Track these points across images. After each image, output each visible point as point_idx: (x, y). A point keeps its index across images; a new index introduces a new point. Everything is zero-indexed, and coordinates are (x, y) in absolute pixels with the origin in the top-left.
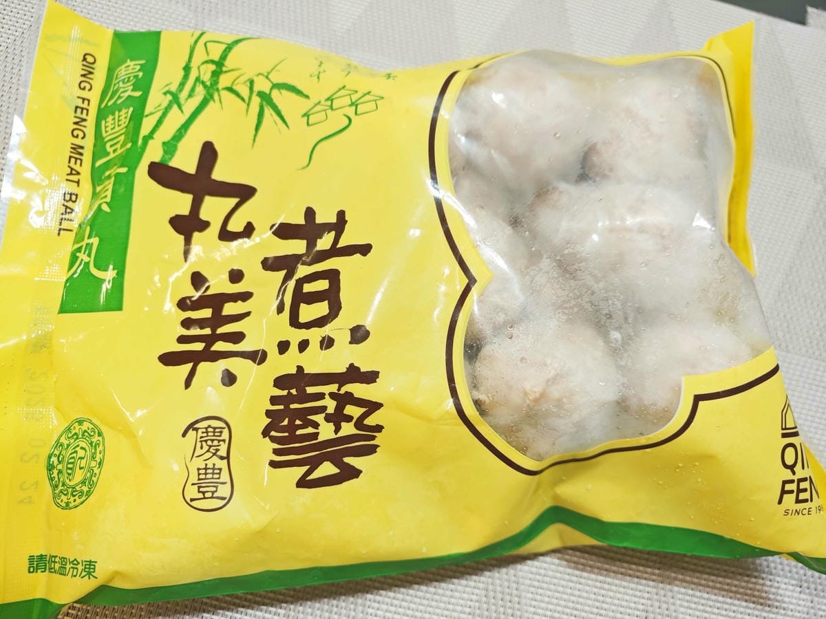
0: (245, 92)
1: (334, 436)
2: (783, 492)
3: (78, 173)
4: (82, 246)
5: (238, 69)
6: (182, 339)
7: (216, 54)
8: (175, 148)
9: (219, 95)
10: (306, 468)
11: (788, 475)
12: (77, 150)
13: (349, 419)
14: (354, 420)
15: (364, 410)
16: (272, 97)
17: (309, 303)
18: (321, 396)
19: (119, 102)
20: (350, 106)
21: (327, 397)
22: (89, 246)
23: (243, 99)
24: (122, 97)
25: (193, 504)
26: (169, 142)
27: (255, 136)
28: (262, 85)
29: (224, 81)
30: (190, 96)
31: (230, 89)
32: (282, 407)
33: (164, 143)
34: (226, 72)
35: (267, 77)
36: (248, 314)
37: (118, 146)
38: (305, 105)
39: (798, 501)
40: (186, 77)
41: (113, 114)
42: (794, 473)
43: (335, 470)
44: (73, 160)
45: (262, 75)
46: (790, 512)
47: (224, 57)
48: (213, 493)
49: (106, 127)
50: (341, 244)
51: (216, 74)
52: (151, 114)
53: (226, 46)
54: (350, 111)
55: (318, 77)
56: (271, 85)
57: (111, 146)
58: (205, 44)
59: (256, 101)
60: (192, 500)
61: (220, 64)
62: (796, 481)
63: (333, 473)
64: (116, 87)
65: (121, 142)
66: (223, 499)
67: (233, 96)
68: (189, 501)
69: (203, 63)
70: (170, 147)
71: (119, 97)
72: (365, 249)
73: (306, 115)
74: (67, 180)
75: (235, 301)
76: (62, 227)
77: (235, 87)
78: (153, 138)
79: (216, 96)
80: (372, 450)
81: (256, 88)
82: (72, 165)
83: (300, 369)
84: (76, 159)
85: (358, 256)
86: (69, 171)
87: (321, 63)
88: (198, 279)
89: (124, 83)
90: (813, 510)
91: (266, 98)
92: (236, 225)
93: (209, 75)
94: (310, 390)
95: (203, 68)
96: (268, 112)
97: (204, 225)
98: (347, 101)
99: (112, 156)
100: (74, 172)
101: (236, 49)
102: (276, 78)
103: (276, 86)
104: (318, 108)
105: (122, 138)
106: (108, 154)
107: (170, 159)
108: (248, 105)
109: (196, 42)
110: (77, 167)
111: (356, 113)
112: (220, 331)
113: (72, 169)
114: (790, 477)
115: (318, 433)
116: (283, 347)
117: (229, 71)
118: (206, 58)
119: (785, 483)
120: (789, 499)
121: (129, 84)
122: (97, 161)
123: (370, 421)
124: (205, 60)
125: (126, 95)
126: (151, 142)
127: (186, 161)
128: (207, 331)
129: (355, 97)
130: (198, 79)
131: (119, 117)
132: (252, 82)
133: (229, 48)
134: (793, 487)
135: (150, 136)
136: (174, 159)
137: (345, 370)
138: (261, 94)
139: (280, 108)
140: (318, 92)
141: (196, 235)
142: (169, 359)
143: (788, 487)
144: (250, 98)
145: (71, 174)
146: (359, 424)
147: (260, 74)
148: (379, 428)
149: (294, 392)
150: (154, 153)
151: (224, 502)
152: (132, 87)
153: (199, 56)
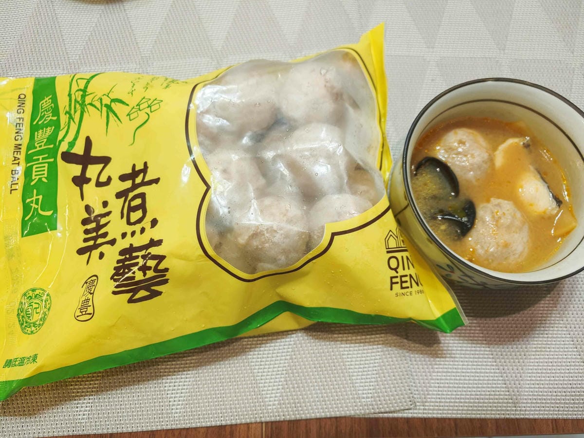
0: (98, 105)
1: (143, 278)
2: (392, 283)
3: (19, 159)
4: (33, 200)
5: (94, 93)
6: (85, 240)
7: (82, 86)
8: (75, 144)
9: (87, 108)
10: (131, 294)
11: (394, 273)
12: (18, 147)
13: (149, 268)
14: (153, 269)
15: (157, 261)
16: (112, 106)
17: (134, 212)
18: (137, 257)
19: (45, 122)
20: (148, 107)
21: (140, 257)
22: (37, 200)
23: (98, 109)
24: (47, 120)
25: (78, 318)
26: (71, 142)
27: (107, 129)
28: (106, 101)
29: (88, 100)
30: (75, 112)
31: (91, 104)
32: (121, 264)
33: (69, 143)
34: (88, 95)
35: (108, 96)
36: (109, 222)
37: (43, 144)
38: (127, 109)
39: (402, 288)
40: (70, 100)
41: (43, 129)
42: (397, 272)
43: (147, 293)
44: (16, 153)
45: (106, 95)
46: (399, 294)
47: (86, 87)
48: (86, 311)
49: (37, 135)
50: (146, 180)
51: (83, 97)
52: (63, 129)
53: (87, 80)
54: (148, 110)
55: (132, 94)
56: (110, 100)
57: (38, 144)
58: (77, 81)
59: (104, 109)
60: (77, 316)
61: (84, 91)
62: (399, 277)
63: (146, 295)
64: (43, 114)
65: (44, 142)
66: (90, 314)
67: (93, 108)
68: (76, 317)
69: (76, 91)
70: (72, 144)
71: (45, 120)
72: (156, 181)
73: (129, 115)
74: (13, 164)
75: (105, 217)
76: (13, 188)
77: (94, 103)
78: (64, 141)
79: (86, 110)
80: (166, 282)
81: (104, 102)
82: (15, 155)
83: (131, 245)
84: (17, 152)
85: (154, 185)
86: (14, 159)
87: (134, 84)
88: (88, 209)
89: (47, 112)
90: (413, 293)
91: (109, 107)
92: (103, 179)
93: (80, 97)
94: (134, 254)
95: (77, 94)
96: (111, 115)
97: (89, 180)
98: (146, 105)
99: (38, 149)
100: (16, 159)
101: (92, 82)
102: (112, 96)
103: (113, 100)
104: (134, 110)
105: (45, 140)
106: (36, 148)
107: (72, 149)
108: (101, 112)
109: (72, 80)
110: (18, 156)
111: (151, 112)
112: (100, 233)
113: (15, 157)
114: (395, 274)
115: (135, 277)
116: (124, 235)
117: (89, 94)
118: (77, 88)
119: (392, 278)
120: (397, 287)
121: (49, 112)
122: (29, 151)
123: (161, 267)
124: (77, 89)
125: (49, 118)
126: (62, 143)
127: (79, 149)
128: (94, 234)
129: (149, 102)
130: (75, 100)
131: (46, 131)
132: (101, 99)
133: (88, 82)
134: (398, 280)
135: (63, 140)
136: (73, 149)
137: (149, 242)
138: (106, 106)
139: (116, 112)
140: (133, 101)
141: (85, 186)
142: (81, 252)
143: (394, 280)
144: (101, 109)
145: (15, 160)
146: (156, 270)
147: (104, 95)
148: (166, 270)
149: (128, 256)
150: (64, 148)
151: (91, 315)
152: (51, 114)
153: (75, 87)
